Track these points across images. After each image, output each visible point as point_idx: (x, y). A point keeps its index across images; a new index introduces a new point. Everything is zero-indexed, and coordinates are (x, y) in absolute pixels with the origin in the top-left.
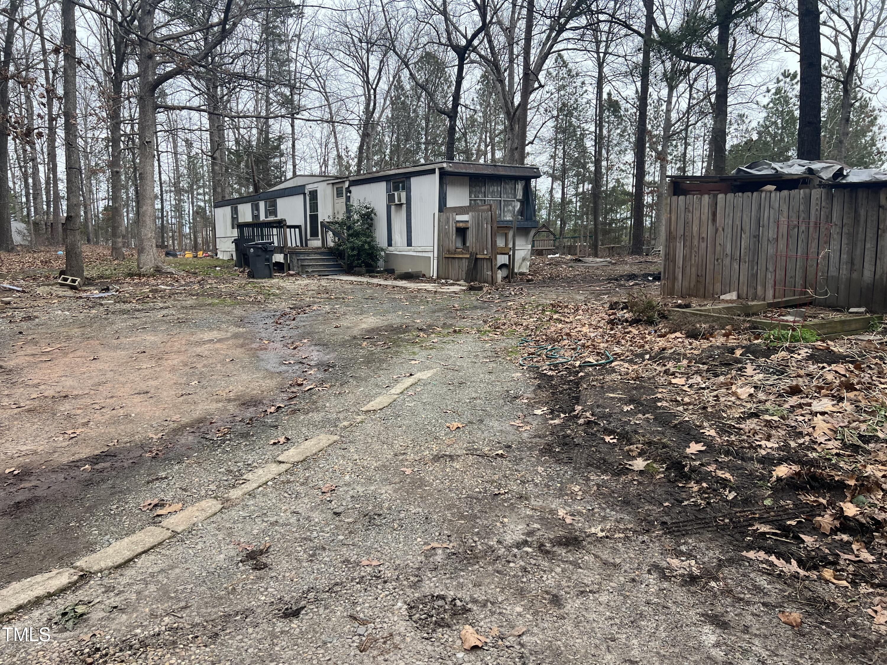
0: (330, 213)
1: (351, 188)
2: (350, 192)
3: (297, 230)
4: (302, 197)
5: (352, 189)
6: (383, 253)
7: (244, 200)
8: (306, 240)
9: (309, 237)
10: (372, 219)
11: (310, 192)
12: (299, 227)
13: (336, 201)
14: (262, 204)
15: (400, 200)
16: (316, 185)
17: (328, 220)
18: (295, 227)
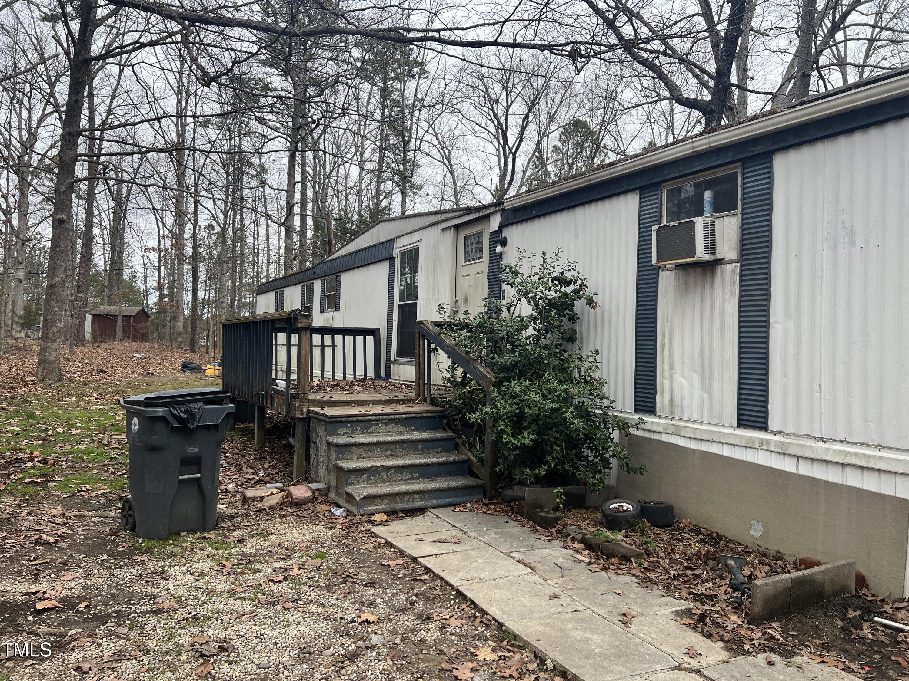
0: (446, 298)
1: (507, 233)
2: (504, 243)
3: (370, 339)
4: (385, 266)
5: (510, 233)
6: (616, 435)
7: (294, 279)
8: (389, 362)
9: (394, 357)
10: (573, 319)
11: (403, 254)
12: (374, 332)
13: (462, 271)
14: (317, 286)
15: (711, 247)
16: (416, 237)
17: (438, 318)
18: (365, 332)
